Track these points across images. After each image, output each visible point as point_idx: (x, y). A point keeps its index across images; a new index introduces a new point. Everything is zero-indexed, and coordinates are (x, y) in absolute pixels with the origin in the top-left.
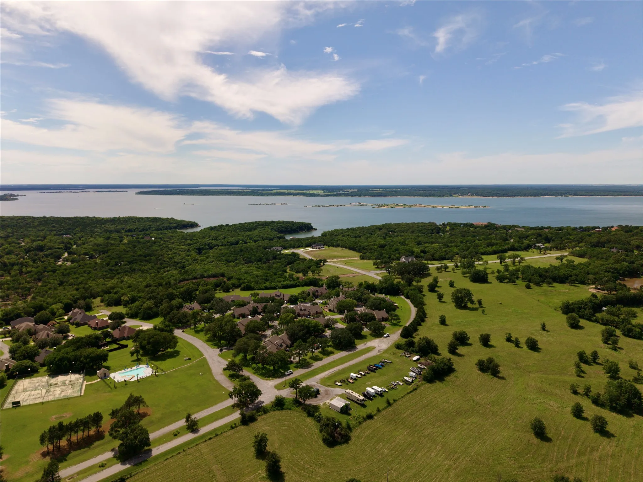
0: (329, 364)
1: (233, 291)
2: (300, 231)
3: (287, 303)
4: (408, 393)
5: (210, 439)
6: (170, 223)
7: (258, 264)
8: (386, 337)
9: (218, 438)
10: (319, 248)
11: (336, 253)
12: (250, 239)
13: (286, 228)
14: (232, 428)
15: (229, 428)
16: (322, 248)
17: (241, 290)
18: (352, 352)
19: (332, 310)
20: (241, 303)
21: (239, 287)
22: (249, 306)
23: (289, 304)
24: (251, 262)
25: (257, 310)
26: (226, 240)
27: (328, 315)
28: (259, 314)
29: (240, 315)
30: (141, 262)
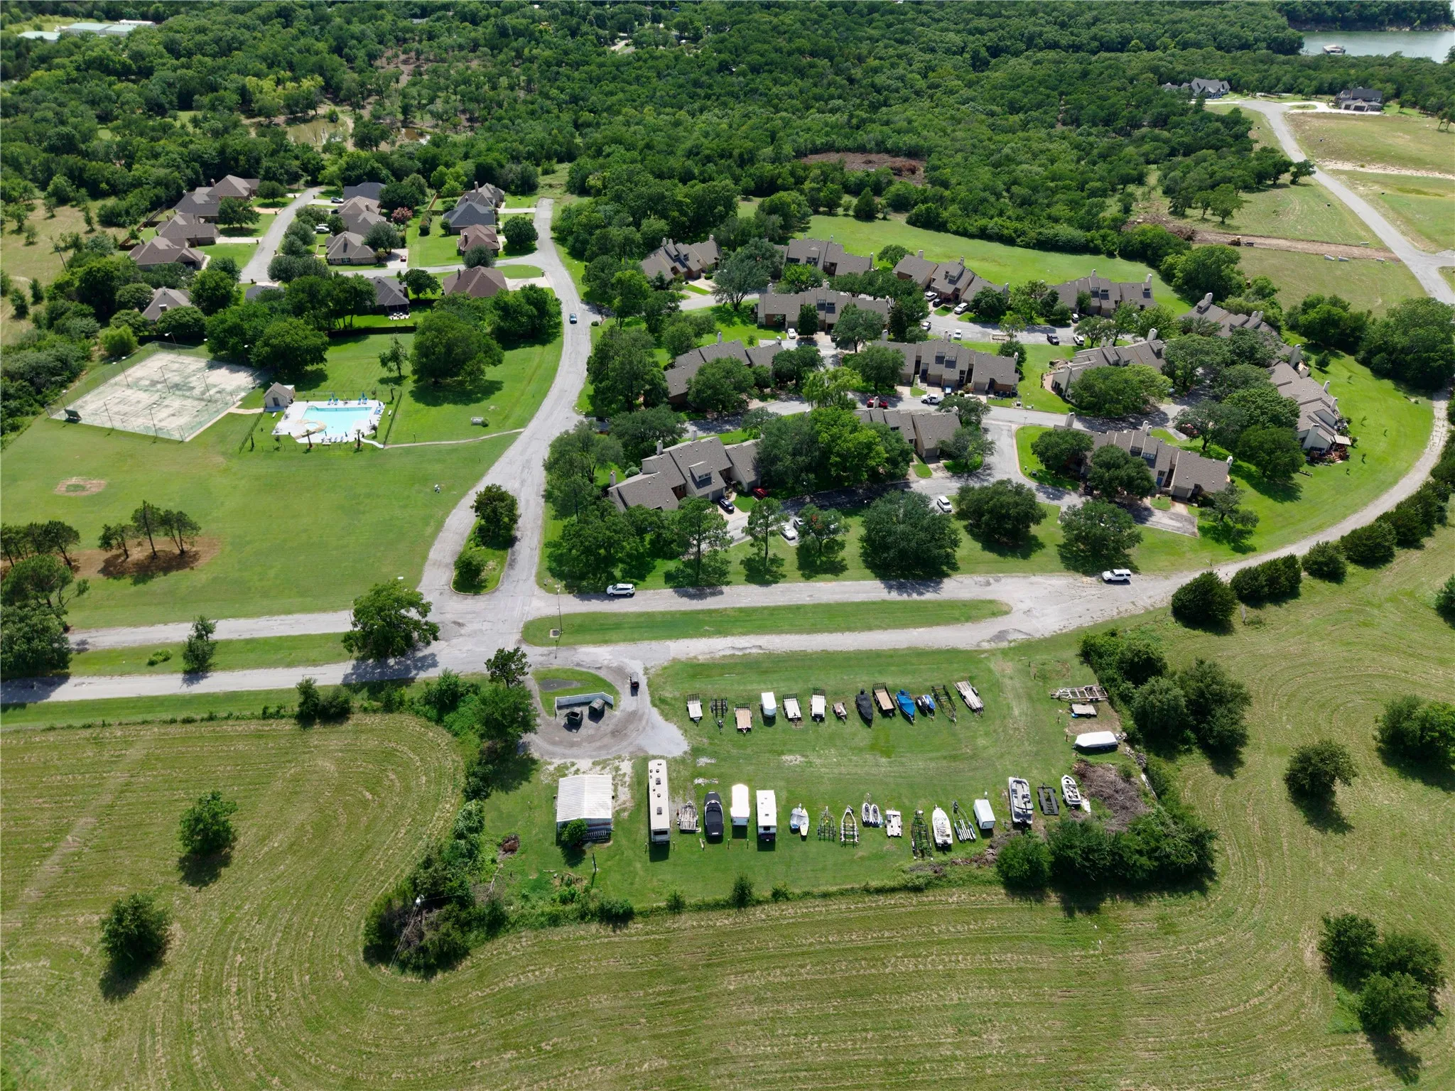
0: (797, 609)
1: (884, 218)
2: (1391, 23)
3: (967, 309)
5: (188, 721)
7: (1089, 134)
8: (1110, 581)
9: (206, 729)
10: (1357, 108)
11: (1401, 141)
12: (1173, 36)
13: (1339, 8)
14: (266, 715)
15: (259, 712)
16: (1374, 109)
17: (913, 222)
18: (905, 597)
19: (1063, 386)
20: (804, 278)
21: (907, 211)
22: (811, 297)
23: (972, 315)
24: (1077, 122)
25: (822, 315)
26: (1094, 30)
27: (1028, 402)
28: (828, 329)
29: (767, 316)
30: (784, 70)
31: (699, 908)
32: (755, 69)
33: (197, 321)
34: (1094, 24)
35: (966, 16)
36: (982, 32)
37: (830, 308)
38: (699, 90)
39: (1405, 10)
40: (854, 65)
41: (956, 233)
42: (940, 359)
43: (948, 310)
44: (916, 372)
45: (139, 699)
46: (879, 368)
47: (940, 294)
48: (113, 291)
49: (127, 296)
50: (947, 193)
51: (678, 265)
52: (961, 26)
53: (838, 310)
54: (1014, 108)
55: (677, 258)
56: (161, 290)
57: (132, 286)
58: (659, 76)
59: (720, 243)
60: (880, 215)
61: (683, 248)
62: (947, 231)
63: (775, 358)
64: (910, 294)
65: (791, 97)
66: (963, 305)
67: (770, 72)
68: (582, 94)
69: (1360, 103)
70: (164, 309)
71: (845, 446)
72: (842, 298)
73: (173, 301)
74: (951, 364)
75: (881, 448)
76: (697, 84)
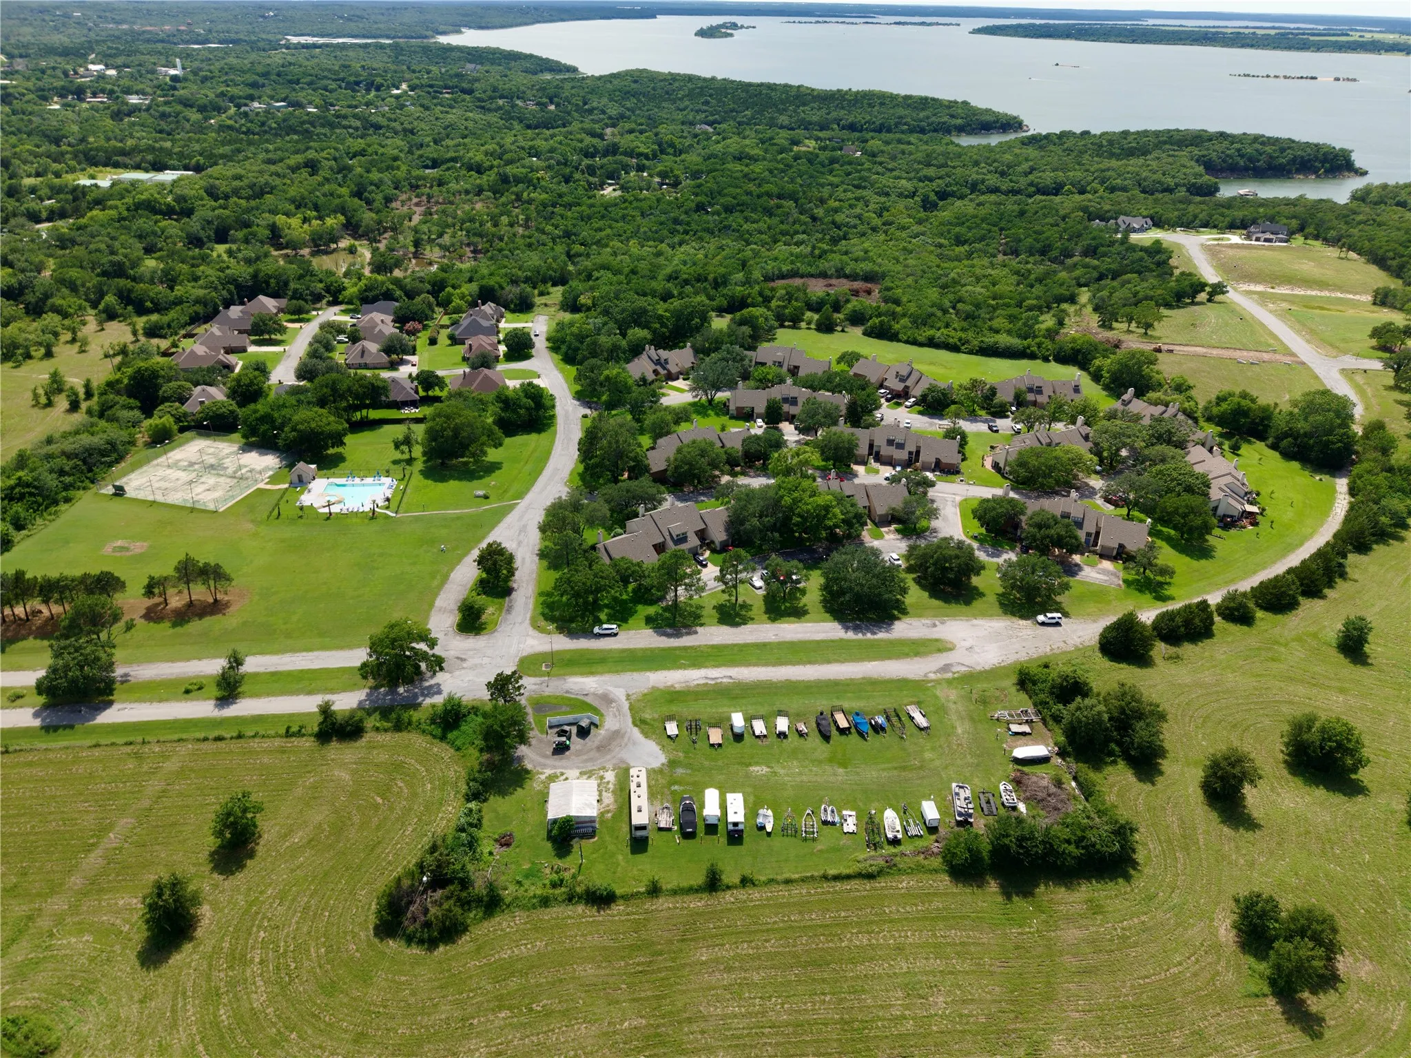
0: (763, 646)
2: (1298, 171)
3: (916, 404)
4: (825, 878)
5: (219, 739)
6: (952, 116)
7: (1027, 263)
8: (1043, 624)
9: (235, 746)
10: (1266, 240)
11: (1306, 267)
12: (1102, 183)
13: (1251, 159)
14: (288, 734)
15: (282, 731)
16: (1281, 241)
17: (865, 334)
18: (860, 636)
19: (1002, 465)
20: (770, 377)
21: (863, 324)
22: (776, 392)
23: (921, 408)
24: (1016, 253)
25: (786, 407)
26: (1031, 177)
27: (972, 478)
28: (791, 419)
29: (738, 408)
30: (754, 210)
31: (675, 892)
32: (729, 210)
33: (232, 412)
34: (1030, 173)
35: (916, 166)
36: (931, 180)
37: (793, 401)
38: (678, 227)
39: (1309, 160)
40: (817, 207)
41: (907, 342)
42: (890, 442)
43: (899, 404)
44: (870, 454)
45: (176, 721)
46: (837, 448)
47: (891, 391)
48: (157, 387)
49: (169, 393)
50: (899, 309)
51: (659, 368)
52: (912, 175)
53: (800, 403)
54: (959, 241)
55: (658, 362)
56: (199, 388)
57: (173, 384)
58: (643, 215)
59: (697, 351)
60: (839, 328)
61: (664, 354)
62: (899, 341)
63: (744, 441)
64: (864, 389)
65: (760, 232)
66: (912, 400)
67: (742, 211)
68: (574, 230)
69: (1268, 236)
70: (202, 403)
71: (804, 507)
72: (804, 393)
73: (210, 396)
74: (901, 446)
75: (837, 511)
76: (676, 221)
